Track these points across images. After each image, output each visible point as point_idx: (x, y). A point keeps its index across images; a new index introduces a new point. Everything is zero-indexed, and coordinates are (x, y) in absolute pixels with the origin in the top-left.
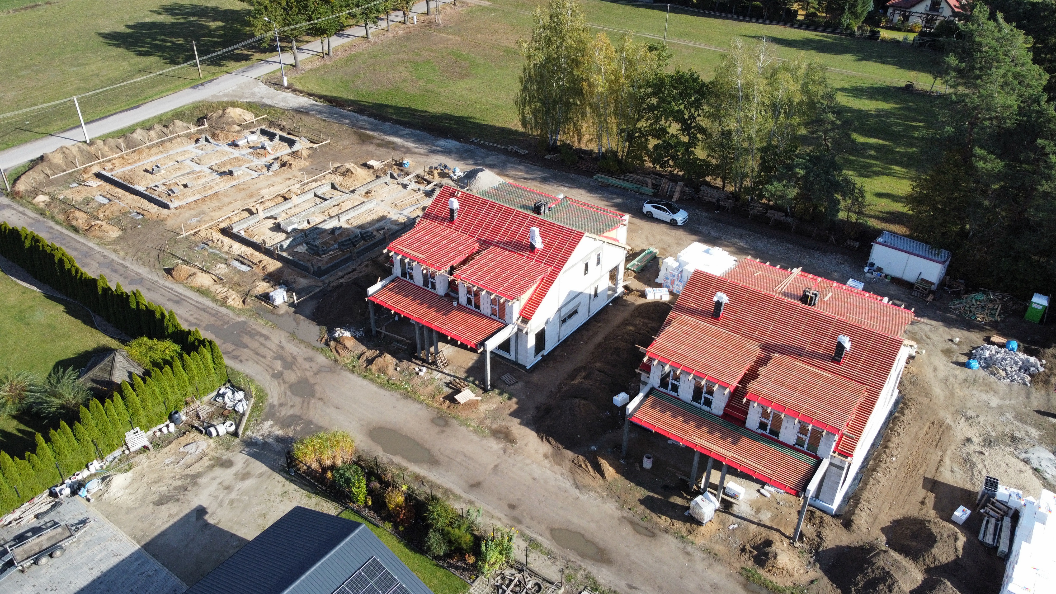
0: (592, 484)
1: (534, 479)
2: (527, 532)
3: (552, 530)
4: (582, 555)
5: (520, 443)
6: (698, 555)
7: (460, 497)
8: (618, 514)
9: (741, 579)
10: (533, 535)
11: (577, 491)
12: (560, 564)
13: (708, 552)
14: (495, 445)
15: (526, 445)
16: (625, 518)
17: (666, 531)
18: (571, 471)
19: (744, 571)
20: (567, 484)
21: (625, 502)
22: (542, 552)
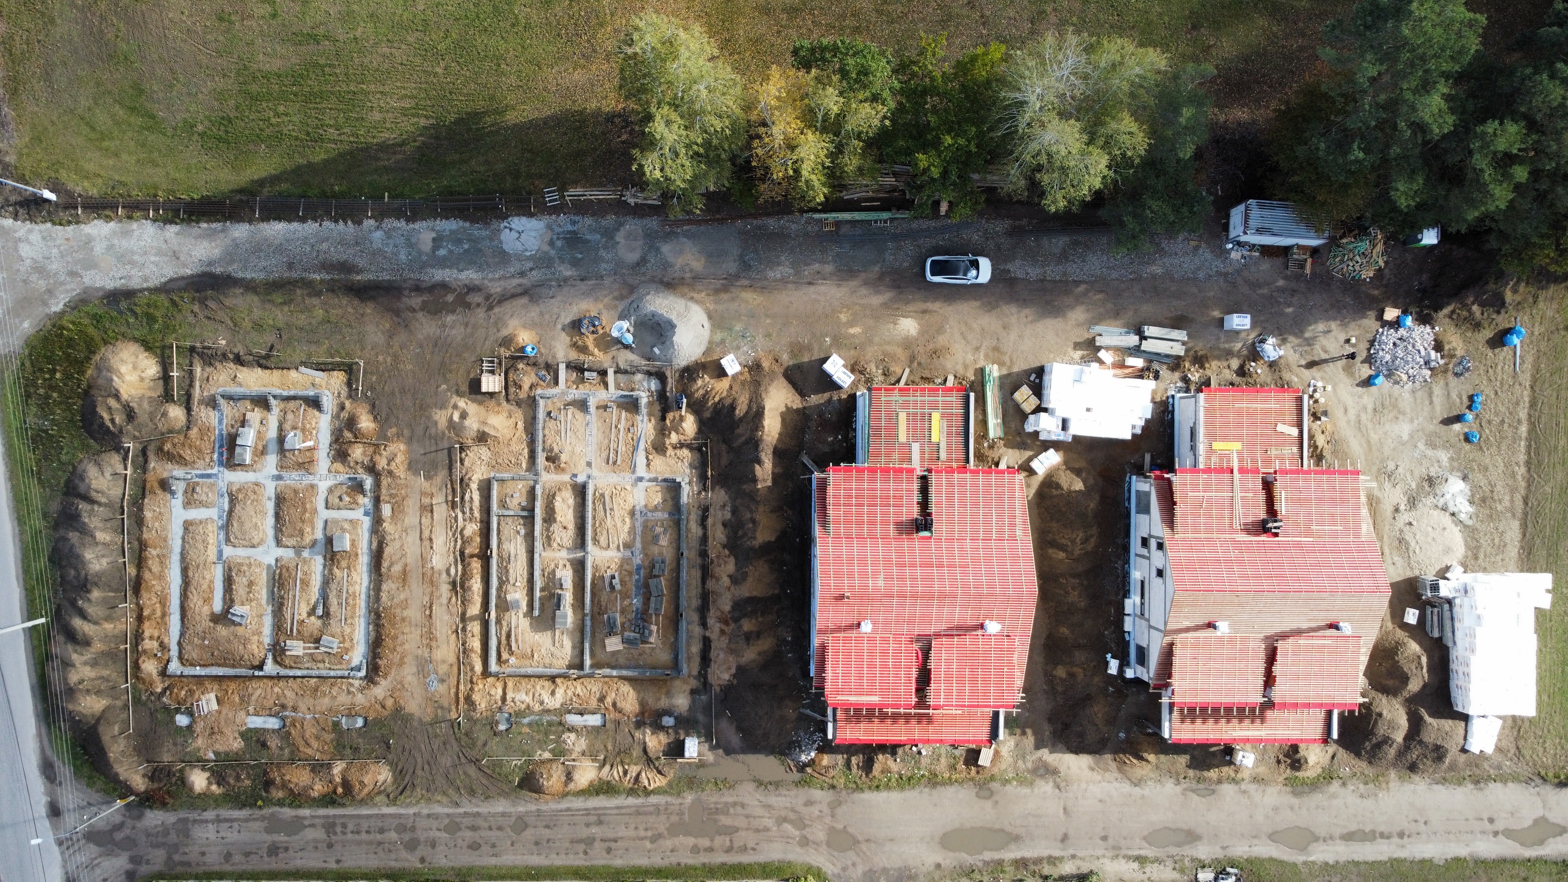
0: (1144, 772)
1: (1101, 801)
2: (1130, 853)
3: (1145, 838)
4: (1179, 845)
5: (1062, 769)
6: (1252, 788)
7: (1063, 857)
8: (1179, 789)
9: (1288, 789)
10: (1136, 853)
11: (1137, 788)
12: (1170, 863)
13: (1257, 780)
14: (1046, 787)
15: (1069, 768)
16: (1185, 790)
17: (1220, 781)
18: (1120, 770)
19: (1288, 782)
20: (1126, 787)
21: (1178, 774)
22: (1152, 862)
